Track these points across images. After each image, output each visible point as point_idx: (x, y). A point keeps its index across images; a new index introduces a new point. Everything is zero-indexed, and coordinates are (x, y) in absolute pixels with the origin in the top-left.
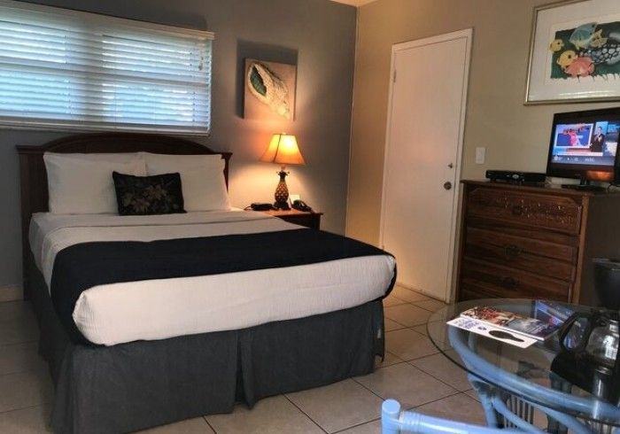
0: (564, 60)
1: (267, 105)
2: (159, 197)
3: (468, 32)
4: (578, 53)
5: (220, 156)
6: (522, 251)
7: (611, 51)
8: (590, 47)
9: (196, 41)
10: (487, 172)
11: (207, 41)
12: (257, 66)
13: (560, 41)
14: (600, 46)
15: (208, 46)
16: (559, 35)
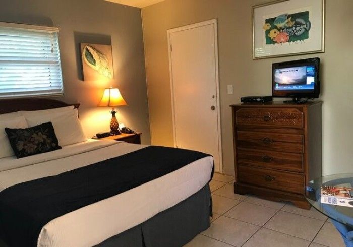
0: (272, 34)
1: (97, 71)
2: (42, 140)
3: (215, 21)
4: (279, 30)
5: (73, 107)
6: (273, 141)
7: (298, 28)
8: (285, 27)
9: (47, 34)
10: (241, 99)
11: (54, 34)
12: (88, 47)
13: (269, 24)
14: (291, 26)
15: (55, 37)
16: (268, 21)
